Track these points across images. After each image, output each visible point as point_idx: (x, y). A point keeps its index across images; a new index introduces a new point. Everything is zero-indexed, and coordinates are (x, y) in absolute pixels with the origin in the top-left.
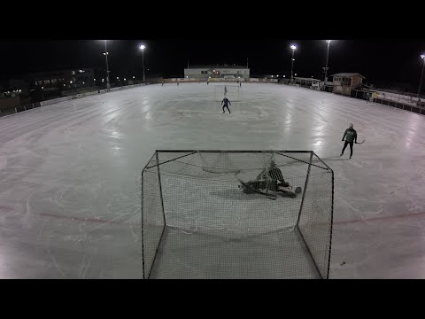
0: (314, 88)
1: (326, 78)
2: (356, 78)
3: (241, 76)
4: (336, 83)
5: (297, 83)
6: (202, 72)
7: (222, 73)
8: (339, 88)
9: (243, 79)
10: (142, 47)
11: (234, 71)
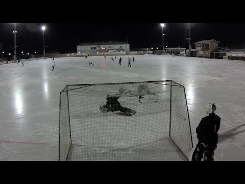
0: (182, 55)
1: (190, 47)
2: (213, 44)
3: (123, 50)
4: (198, 49)
5: (168, 52)
6: (92, 48)
7: (108, 48)
8: (201, 53)
9: (124, 53)
10: (44, 28)
11: (117, 46)
